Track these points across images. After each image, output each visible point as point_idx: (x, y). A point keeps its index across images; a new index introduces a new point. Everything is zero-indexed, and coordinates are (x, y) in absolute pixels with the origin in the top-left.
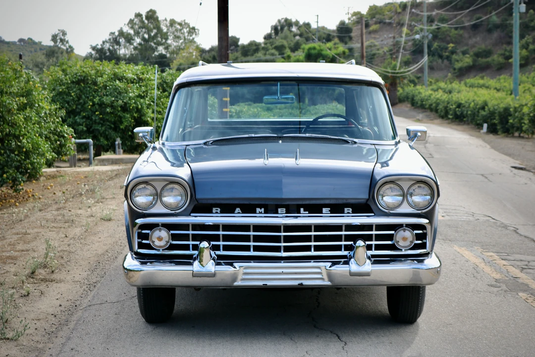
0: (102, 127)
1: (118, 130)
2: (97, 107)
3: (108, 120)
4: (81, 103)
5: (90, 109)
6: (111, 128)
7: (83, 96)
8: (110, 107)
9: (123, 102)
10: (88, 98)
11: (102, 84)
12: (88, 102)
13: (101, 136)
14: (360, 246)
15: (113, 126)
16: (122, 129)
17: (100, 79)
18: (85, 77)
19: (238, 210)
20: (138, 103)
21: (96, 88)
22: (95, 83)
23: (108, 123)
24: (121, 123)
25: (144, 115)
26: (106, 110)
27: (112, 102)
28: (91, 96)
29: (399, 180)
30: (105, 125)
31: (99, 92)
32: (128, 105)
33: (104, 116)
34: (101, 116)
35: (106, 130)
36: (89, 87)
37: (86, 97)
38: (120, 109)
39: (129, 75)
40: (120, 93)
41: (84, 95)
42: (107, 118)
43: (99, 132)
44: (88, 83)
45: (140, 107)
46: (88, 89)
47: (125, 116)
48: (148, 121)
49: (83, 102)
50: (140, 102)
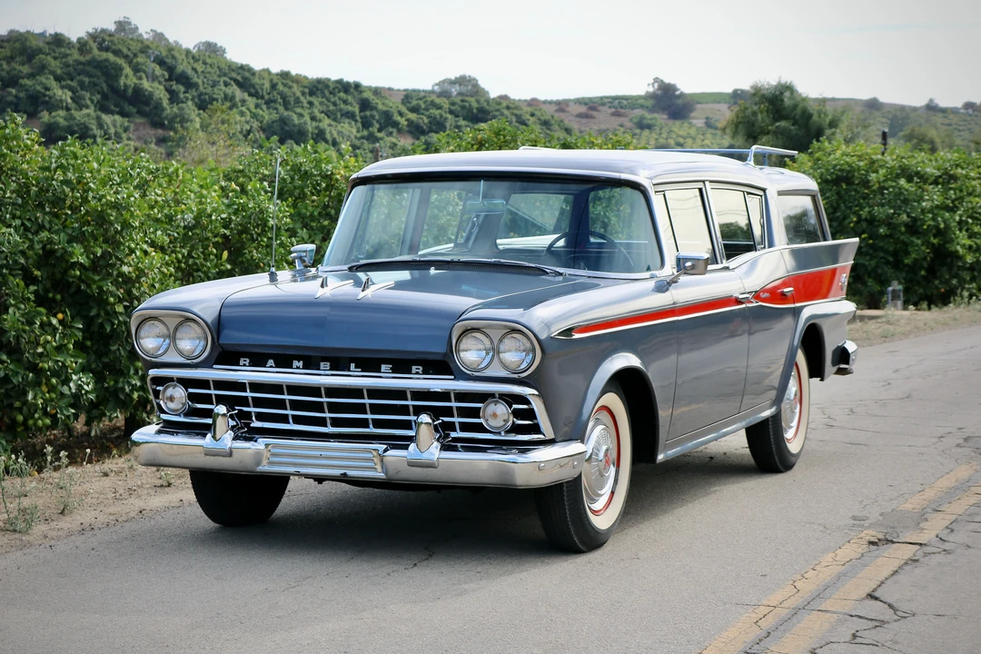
0: (871, 259)
1: (901, 266)
2: (864, 225)
3: (882, 249)
4: (838, 217)
5: (852, 228)
6: (888, 263)
7: (842, 205)
8: (886, 225)
9: (908, 216)
10: (851, 208)
11: (877, 185)
12: (849, 217)
13: (869, 277)
14: (422, 423)
15: (891, 259)
16: (908, 265)
17: (873, 176)
18: (849, 172)
19: (271, 362)
20: (940, 219)
21: (866, 191)
22: (866, 183)
23: (882, 254)
24: (907, 253)
25: (952, 241)
26: (878, 230)
27: (890, 217)
28: (857, 206)
29: (489, 327)
30: (876, 257)
31: (871, 198)
32: (919, 223)
33: (876, 242)
34: (871, 241)
35: (877, 266)
36: (856, 190)
37: (846, 207)
38: (903, 229)
39: (928, 170)
40: (906, 201)
41: (844, 203)
42: (881, 244)
43: (866, 269)
44: (853, 183)
45: (942, 226)
46: (853, 193)
47: (913, 242)
48: (957, 251)
49: (841, 217)
50: (943, 218)
